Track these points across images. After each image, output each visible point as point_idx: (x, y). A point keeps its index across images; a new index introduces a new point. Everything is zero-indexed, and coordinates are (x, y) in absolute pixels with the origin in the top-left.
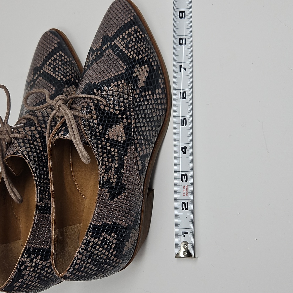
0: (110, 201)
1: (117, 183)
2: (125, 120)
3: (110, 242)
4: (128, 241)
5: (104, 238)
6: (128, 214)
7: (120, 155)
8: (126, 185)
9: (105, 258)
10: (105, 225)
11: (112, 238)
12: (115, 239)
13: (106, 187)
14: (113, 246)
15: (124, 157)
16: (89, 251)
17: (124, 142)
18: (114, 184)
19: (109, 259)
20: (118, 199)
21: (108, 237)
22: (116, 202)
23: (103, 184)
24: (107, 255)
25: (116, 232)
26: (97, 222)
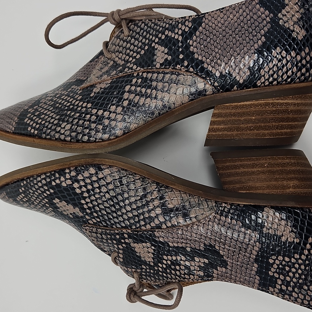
0: (228, 265)
1: (204, 257)
2: (127, 241)
3: (281, 264)
4: (280, 237)
5: (276, 272)
6: (243, 242)
7: (169, 253)
8: (205, 244)
9: (303, 267)
10: (259, 272)
11: (276, 261)
12: (277, 257)
13: (212, 271)
14: (287, 259)
15: (171, 247)
16: (293, 289)
17: (152, 245)
18: (206, 261)
19: (304, 261)
20: (224, 255)
21: (275, 266)
22: (228, 257)
23: (208, 276)
24: (300, 265)
25: (268, 258)
26: (256, 282)
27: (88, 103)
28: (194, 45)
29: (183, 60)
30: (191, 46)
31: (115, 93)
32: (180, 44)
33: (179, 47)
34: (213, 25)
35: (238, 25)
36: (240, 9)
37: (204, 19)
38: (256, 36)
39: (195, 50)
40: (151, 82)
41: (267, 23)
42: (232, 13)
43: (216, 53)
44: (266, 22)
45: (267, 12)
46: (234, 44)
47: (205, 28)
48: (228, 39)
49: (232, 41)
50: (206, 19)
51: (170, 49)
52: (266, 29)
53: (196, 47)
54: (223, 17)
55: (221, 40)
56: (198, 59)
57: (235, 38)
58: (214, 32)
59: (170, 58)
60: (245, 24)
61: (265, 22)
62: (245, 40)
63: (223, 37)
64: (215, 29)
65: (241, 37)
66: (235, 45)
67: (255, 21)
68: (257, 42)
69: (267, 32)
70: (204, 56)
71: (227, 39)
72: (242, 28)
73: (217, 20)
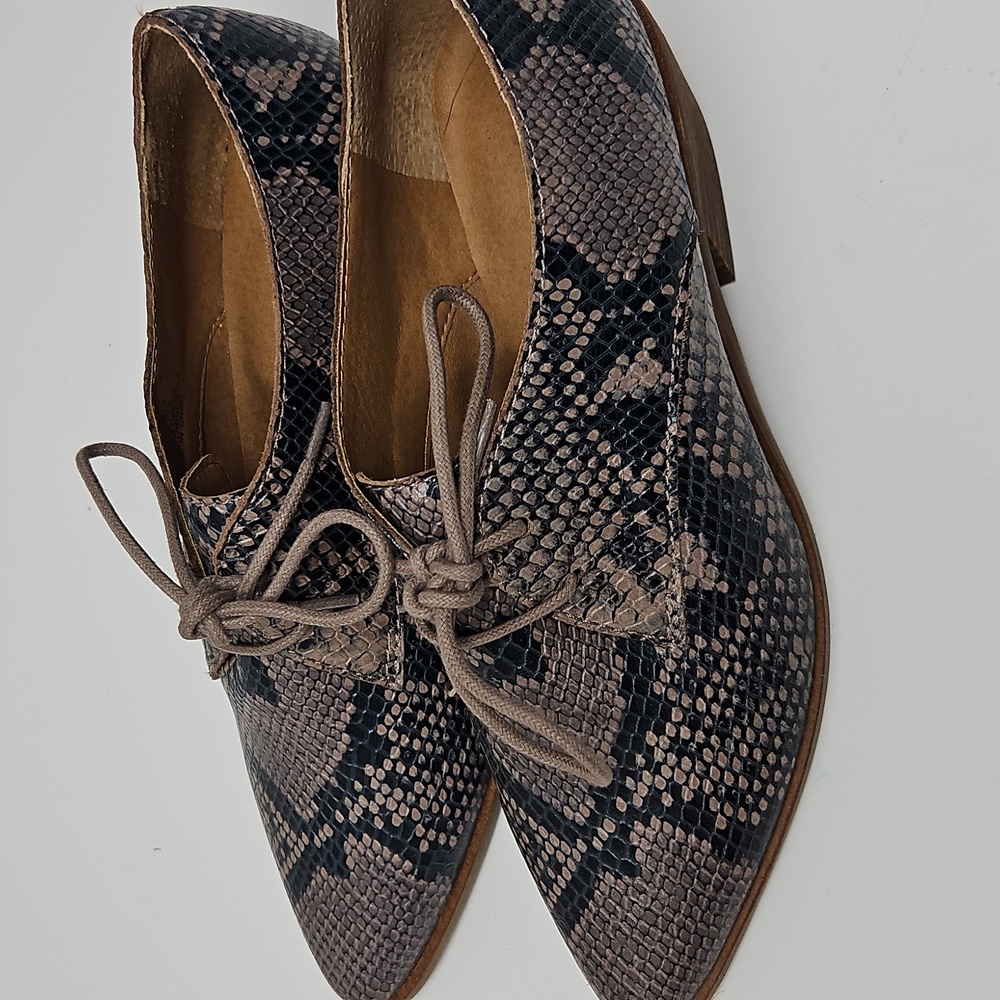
27: (745, 594)
28: (619, 271)
29: (661, 300)
30: (621, 279)
31: (728, 507)
32: (612, 315)
33: (621, 316)
34: (576, 210)
35: (575, 134)
36: (536, 126)
37: (555, 238)
38: (599, 87)
39: (633, 265)
40: (704, 394)
41: (562, 53)
42: (547, 151)
43: (645, 200)
44: (560, 55)
45: (534, 51)
46: (625, 149)
47: (582, 235)
48: (611, 165)
49: (618, 154)
50: (556, 233)
51: (620, 347)
52: (578, 58)
53: (626, 262)
54: (556, 177)
55: (614, 187)
56: (658, 256)
57: (608, 145)
58: (592, 205)
59: (649, 343)
60: (572, 115)
61: (560, 60)
62: (614, 116)
63: (605, 179)
64: (586, 204)
65: (605, 127)
66: (628, 146)
67: (561, 87)
68: (615, 84)
69: (586, 56)
70: (651, 237)
71: (612, 168)
72: (581, 123)
73: (562, 197)
